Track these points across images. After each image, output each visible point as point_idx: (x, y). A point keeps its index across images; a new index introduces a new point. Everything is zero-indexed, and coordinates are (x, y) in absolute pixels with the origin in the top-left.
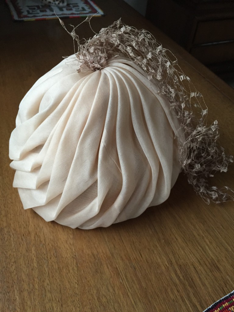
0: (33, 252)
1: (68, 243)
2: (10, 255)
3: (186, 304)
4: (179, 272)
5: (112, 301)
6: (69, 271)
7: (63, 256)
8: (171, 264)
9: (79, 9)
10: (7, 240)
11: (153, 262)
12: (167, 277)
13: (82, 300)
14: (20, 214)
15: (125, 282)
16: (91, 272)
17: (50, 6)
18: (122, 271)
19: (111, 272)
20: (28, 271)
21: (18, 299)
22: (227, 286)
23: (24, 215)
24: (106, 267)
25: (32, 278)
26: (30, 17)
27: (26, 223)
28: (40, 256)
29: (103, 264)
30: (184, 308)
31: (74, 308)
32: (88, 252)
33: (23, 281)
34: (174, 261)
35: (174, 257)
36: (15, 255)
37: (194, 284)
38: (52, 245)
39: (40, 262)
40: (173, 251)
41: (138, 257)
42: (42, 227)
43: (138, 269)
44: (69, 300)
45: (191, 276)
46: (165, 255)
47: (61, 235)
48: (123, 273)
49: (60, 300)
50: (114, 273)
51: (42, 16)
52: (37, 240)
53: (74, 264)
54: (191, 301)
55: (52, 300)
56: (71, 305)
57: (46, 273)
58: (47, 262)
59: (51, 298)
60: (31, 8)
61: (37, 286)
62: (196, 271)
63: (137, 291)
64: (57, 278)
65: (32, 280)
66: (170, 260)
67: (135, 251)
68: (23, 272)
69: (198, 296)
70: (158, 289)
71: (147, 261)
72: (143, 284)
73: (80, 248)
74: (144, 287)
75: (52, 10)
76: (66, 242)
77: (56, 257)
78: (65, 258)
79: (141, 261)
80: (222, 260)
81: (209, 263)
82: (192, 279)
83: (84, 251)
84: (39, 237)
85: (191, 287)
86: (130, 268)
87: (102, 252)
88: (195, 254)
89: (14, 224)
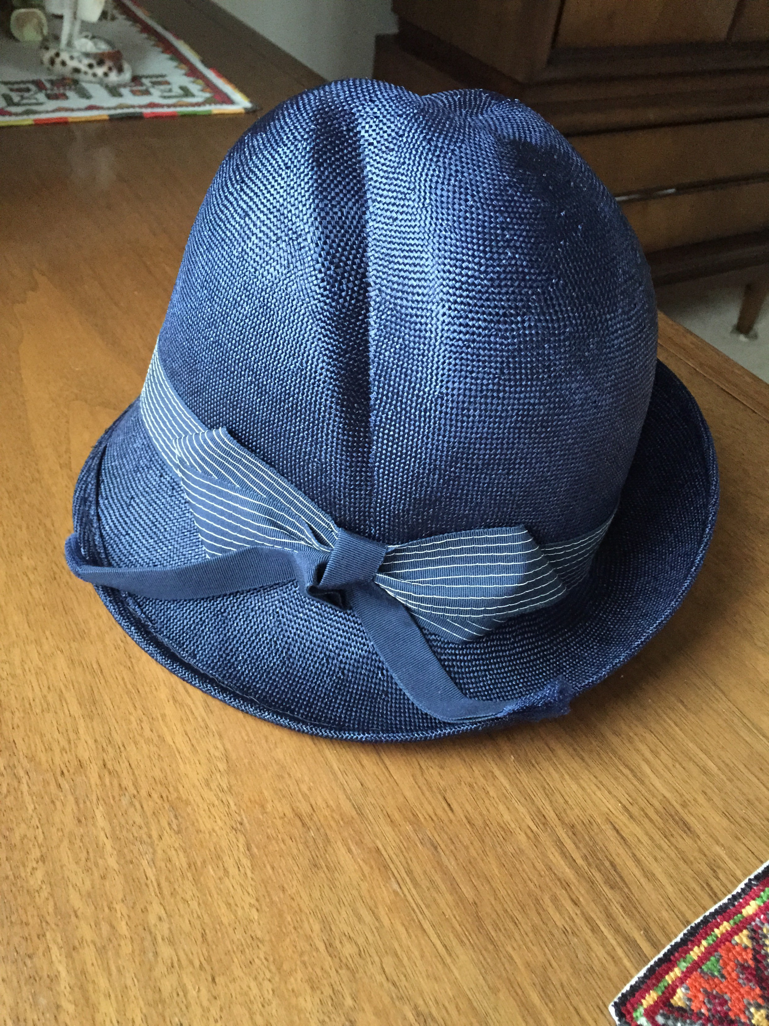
0: (101, 822)
1: (214, 785)
2: (22, 841)
3: (603, 940)
4: (569, 844)
5: (372, 951)
6: (225, 870)
7: (202, 827)
8: (544, 824)
9: (170, 90)
10: (8, 791)
11: (488, 822)
12: (537, 864)
13: (277, 957)
14: (43, 711)
15: (409, 891)
16: (296, 869)
17: (76, 82)
18: (394, 857)
19: (361, 863)
20: (88, 883)
21: (64, 974)
22: (721, 876)
23: (58, 711)
24: (343, 850)
25: (105, 904)
26: (16, 114)
27: (68, 735)
28: (124, 832)
29: (332, 840)
30: (599, 950)
31: (253, 984)
32: (280, 809)
33: (77, 916)
34: (551, 815)
35: (551, 801)
36: (41, 838)
37: (621, 877)
38: (162, 797)
39: (126, 851)
40: (547, 786)
41: (440, 812)
42: (124, 746)
43: (443, 846)
44: (235, 960)
45: (607, 853)
46: (523, 800)
47: (188, 766)
48: (399, 864)
49: (204, 962)
50: (371, 867)
51: (54, 111)
52: (108, 783)
53: (241, 846)
54: (617, 930)
55: (180, 966)
56: (242, 974)
57: (150, 886)
58: (151, 850)
59: (175, 959)
60: (16, 86)
61: (123, 928)
62: (622, 838)
63: (448, 912)
64: (188, 897)
65: (106, 909)
66: (540, 812)
67: (427, 794)
68: (75, 886)
69: (636, 913)
70: (512, 901)
71: (469, 822)
72: (463, 889)
73: (252, 799)
74: (471, 901)
75: (84, 94)
76: (208, 785)
77: (179, 832)
78: (210, 833)
79: (451, 822)
80: (695, 800)
81: (657, 812)
82: (613, 864)
83: (269, 807)
84: (114, 773)
85: (612, 888)
86: (419, 845)
87: (325, 806)
88: (612, 790)
89: (26, 739)
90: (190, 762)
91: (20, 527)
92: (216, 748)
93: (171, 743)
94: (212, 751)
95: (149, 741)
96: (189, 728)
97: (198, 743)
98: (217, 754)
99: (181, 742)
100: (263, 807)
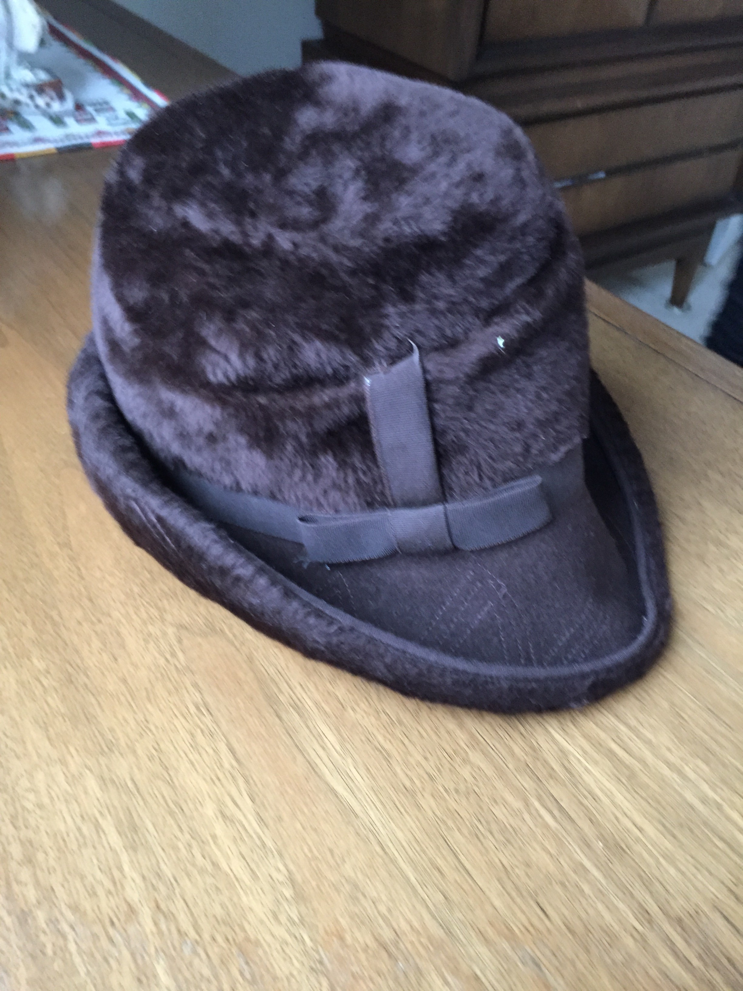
0: (164, 979)
1: (283, 918)
7: (279, 974)
8: (649, 921)
9: (116, 117)
10: (55, 953)
11: (590, 927)
12: (650, 972)
14: (79, 847)
23: (97, 846)
24: (438, 981)
27: (112, 874)
29: (424, 971)
32: (361, 940)
34: (653, 908)
35: (651, 893)
38: (228, 940)
40: (644, 875)
41: (535, 921)
42: (176, 881)
43: (547, 963)
45: (722, 948)
46: (620, 894)
47: (251, 898)
62: (734, 926)
66: (642, 907)
67: (518, 900)
71: (569, 930)
73: (328, 929)
75: (27, 126)
76: (276, 917)
77: (254, 983)
78: (288, 979)
79: (549, 930)
83: (348, 938)
84: (170, 917)
86: (520, 964)
87: (409, 928)
88: (713, 871)
89: (66, 885)
90: (252, 893)
91: (24, 624)
92: (278, 870)
93: (229, 871)
94: (275, 875)
95: (202, 871)
96: (244, 850)
97: (258, 866)
98: (281, 878)
99: (238, 866)
100: (342, 939)
